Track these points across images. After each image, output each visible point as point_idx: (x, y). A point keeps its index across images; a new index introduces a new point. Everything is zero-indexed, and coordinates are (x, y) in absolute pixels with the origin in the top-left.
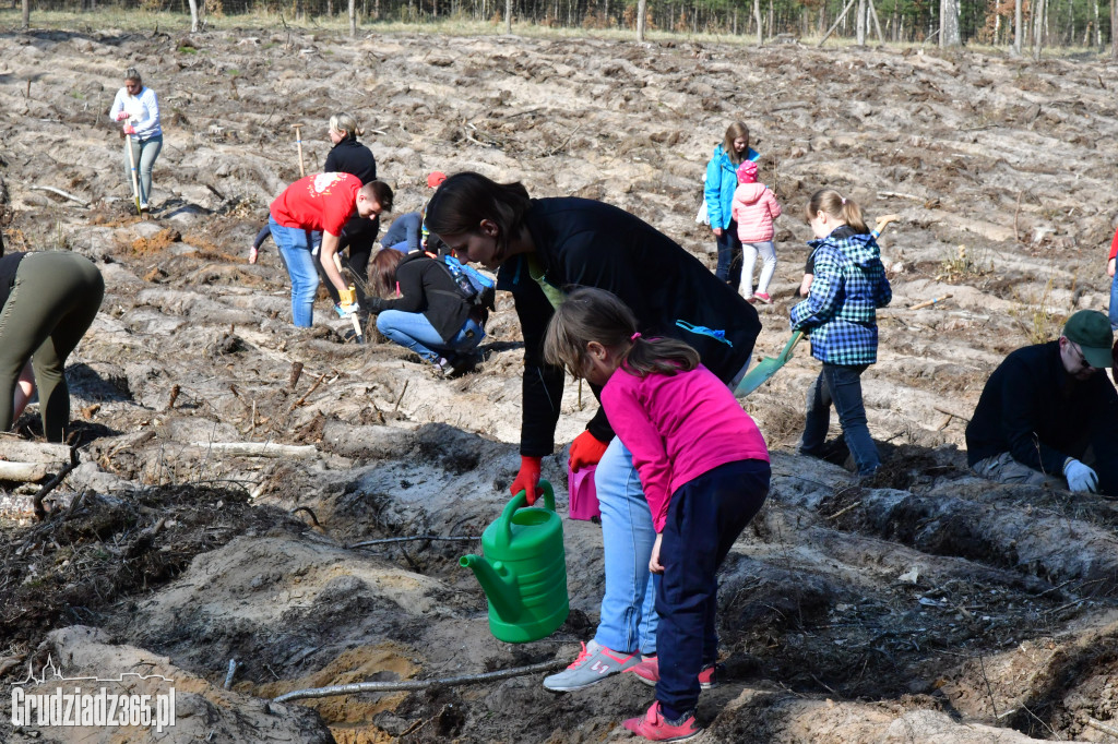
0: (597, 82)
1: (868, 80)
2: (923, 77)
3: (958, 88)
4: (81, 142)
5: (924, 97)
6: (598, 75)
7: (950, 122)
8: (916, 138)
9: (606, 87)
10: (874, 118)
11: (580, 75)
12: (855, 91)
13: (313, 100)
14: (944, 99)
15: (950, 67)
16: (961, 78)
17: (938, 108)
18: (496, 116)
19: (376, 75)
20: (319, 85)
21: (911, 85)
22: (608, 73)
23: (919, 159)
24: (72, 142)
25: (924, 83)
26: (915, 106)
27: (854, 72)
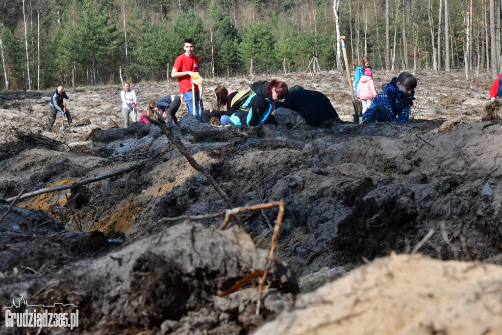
0: (238, 86)
1: (316, 78)
2: (333, 76)
3: (343, 78)
4: (78, 108)
5: (334, 80)
6: (238, 84)
7: (342, 87)
8: (332, 90)
9: (240, 87)
10: (319, 88)
11: (233, 84)
12: (313, 81)
13: (154, 98)
14: (340, 81)
15: (340, 73)
16: (344, 76)
17: (337, 83)
18: (208, 96)
19: (173, 90)
20: (156, 94)
21: (330, 78)
22: (241, 83)
23: (333, 95)
24: (75, 109)
25: (333, 77)
26: (331, 83)
27: (313, 76)
